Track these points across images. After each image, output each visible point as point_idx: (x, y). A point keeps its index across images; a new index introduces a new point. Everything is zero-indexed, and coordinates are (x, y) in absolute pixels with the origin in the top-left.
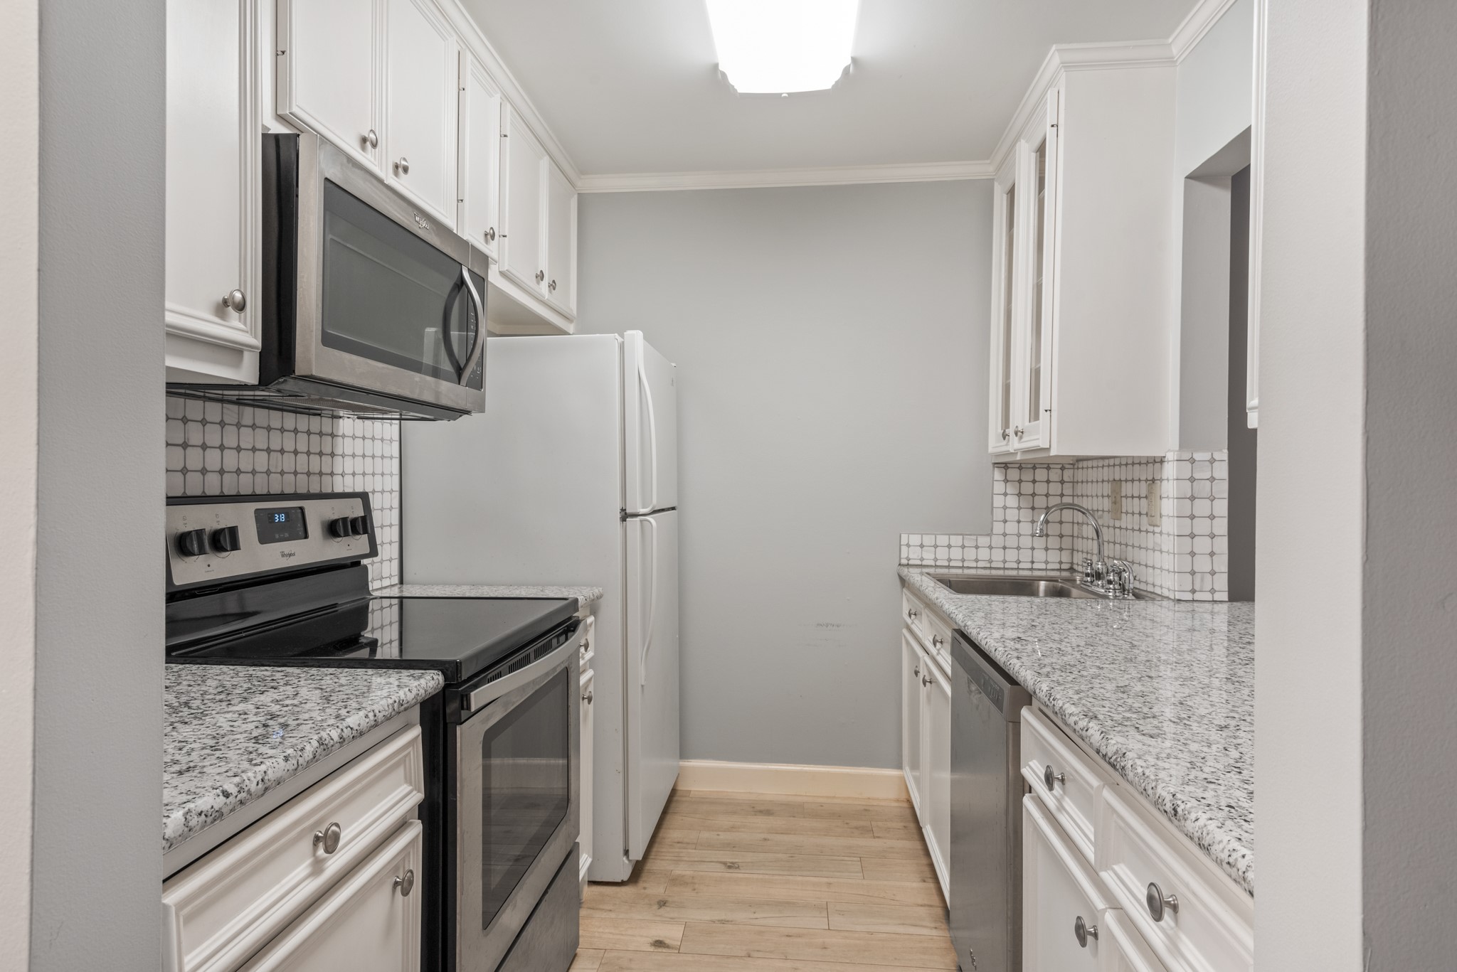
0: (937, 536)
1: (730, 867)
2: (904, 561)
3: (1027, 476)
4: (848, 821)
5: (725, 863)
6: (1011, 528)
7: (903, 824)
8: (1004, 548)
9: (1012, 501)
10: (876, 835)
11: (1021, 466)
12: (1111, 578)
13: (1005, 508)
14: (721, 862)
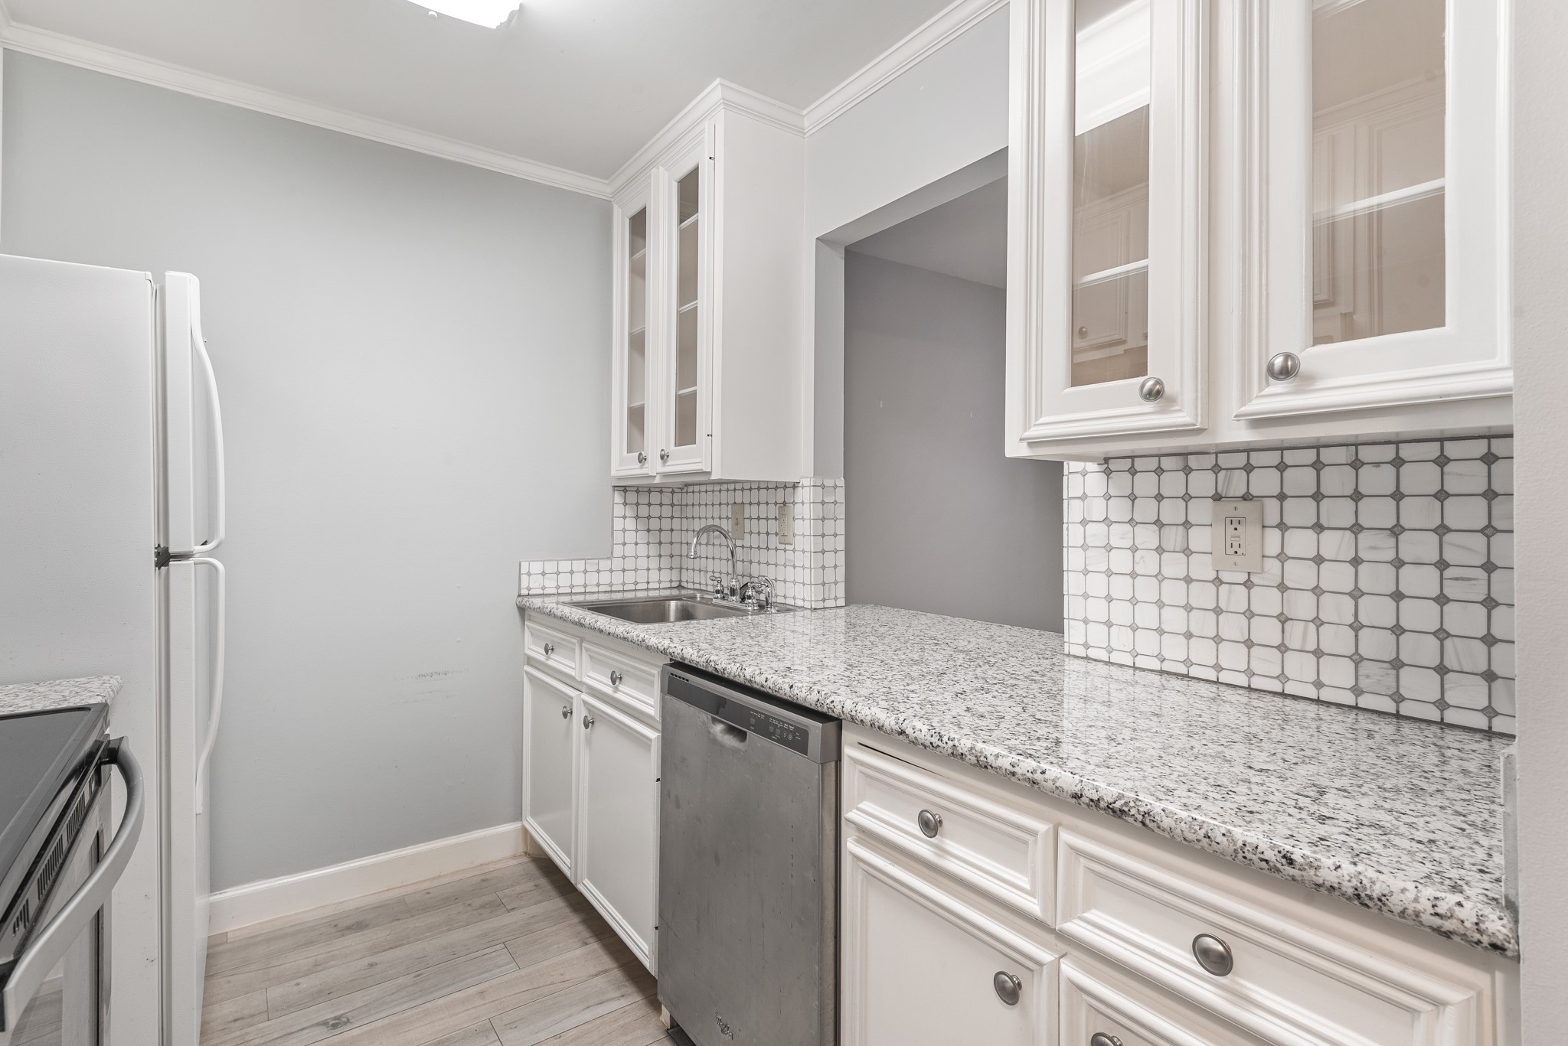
0: (560, 562)
1: (335, 1026)
2: (524, 592)
3: (644, 499)
4: (469, 902)
5: (325, 1023)
6: (630, 550)
7: (532, 884)
8: (624, 570)
9: (630, 524)
10: (509, 907)
11: (638, 490)
12: (750, 593)
13: (624, 530)
14: (318, 1024)
